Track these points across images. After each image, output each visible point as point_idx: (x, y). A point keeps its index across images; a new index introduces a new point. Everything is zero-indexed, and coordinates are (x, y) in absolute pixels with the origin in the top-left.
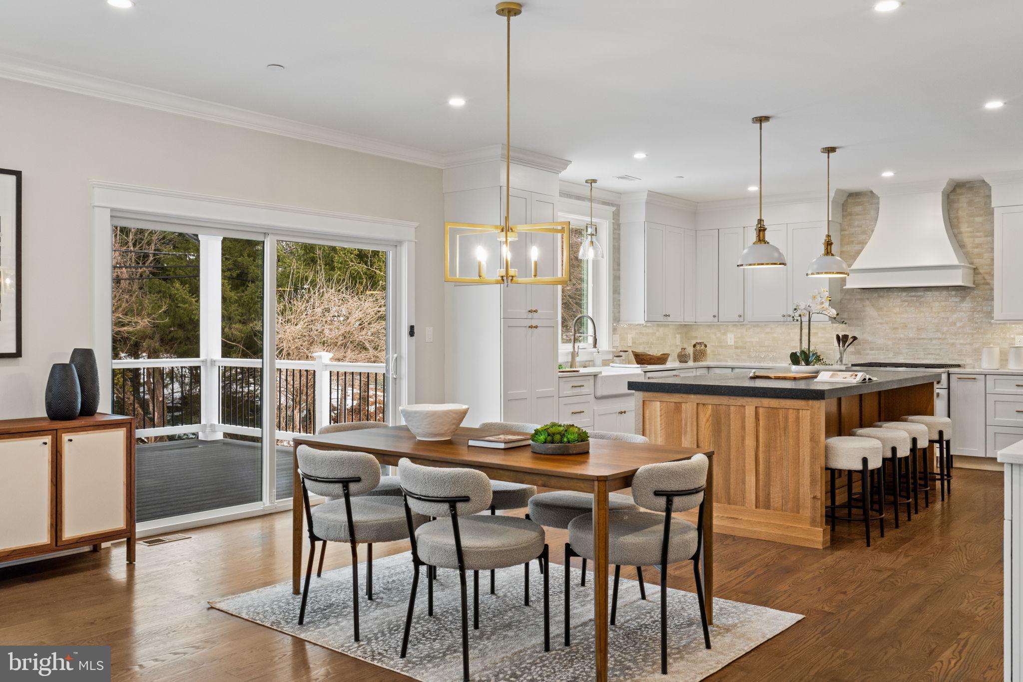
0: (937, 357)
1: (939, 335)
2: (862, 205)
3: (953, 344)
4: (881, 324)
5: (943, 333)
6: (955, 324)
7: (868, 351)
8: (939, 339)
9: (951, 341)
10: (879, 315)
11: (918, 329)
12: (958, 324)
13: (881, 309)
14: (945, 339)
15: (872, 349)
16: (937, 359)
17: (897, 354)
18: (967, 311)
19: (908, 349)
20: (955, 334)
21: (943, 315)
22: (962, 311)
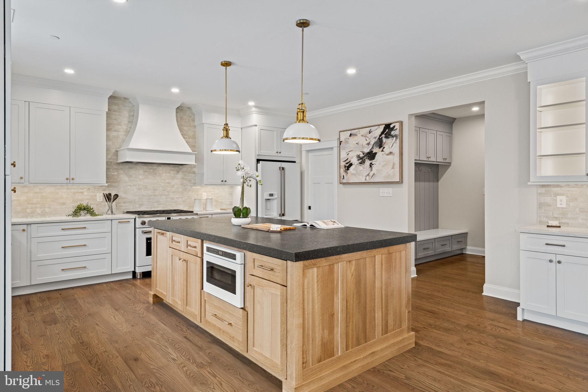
1: (166, 193)
2: (118, 105)
3: (173, 198)
4: (131, 186)
5: (168, 192)
6: (174, 186)
7: (122, 204)
9: (171, 196)
10: (129, 180)
11: (154, 190)
12: (176, 186)
13: (131, 176)
14: (169, 195)
15: (124, 203)
16: (164, 207)
17: (141, 205)
18: (180, 179)
19: (148, 201)
20: (174, 192)
21: (167, 181)
22: (177, 179)
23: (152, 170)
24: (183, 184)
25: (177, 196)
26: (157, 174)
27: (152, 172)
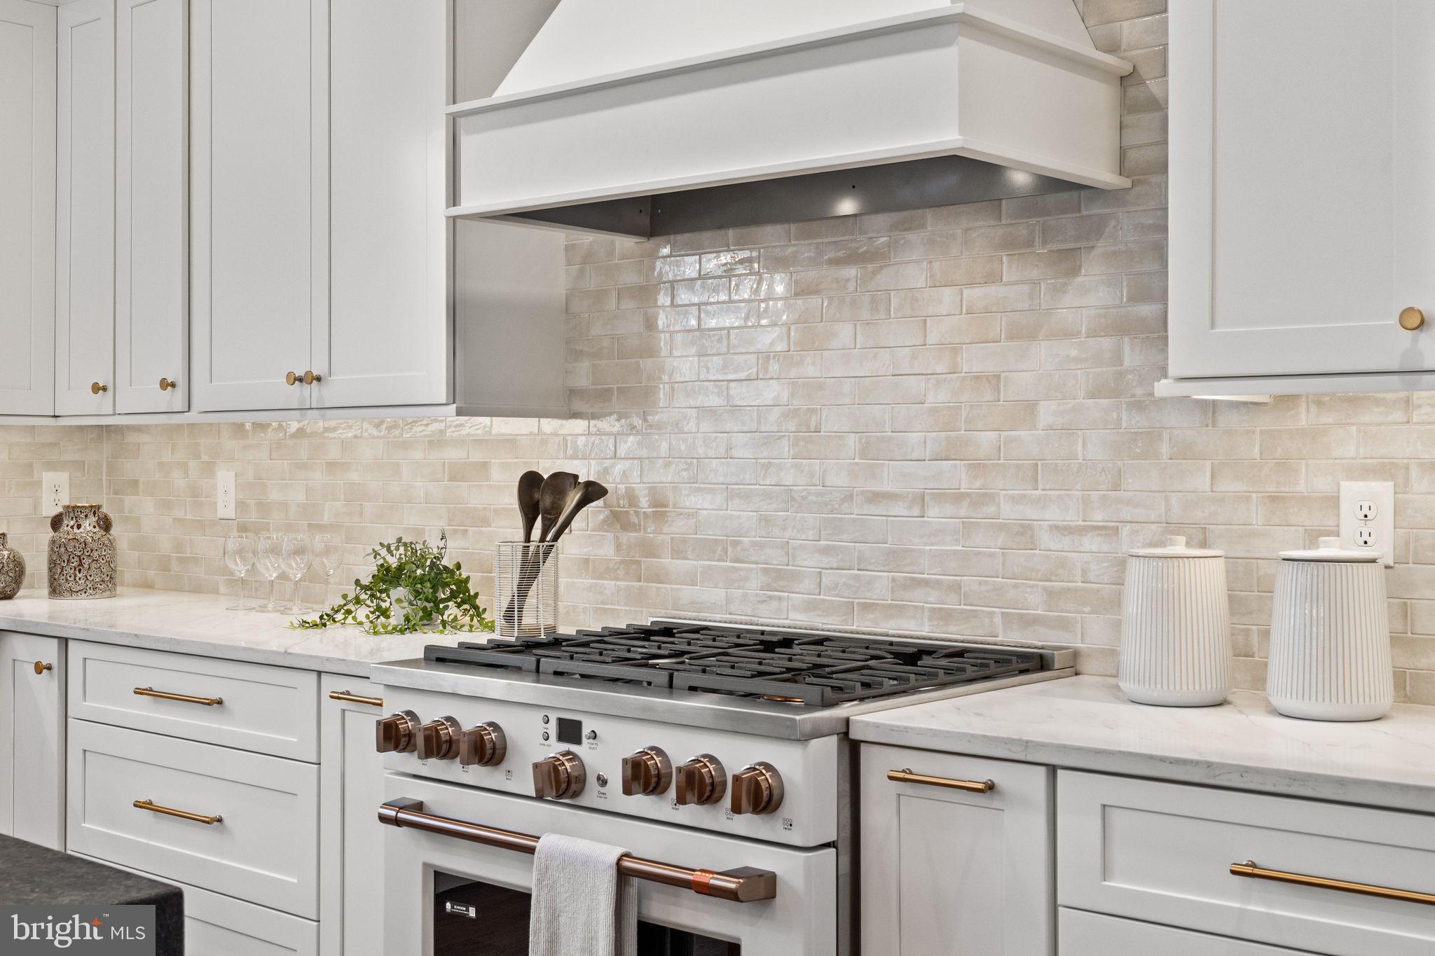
0: (951, 603)
1: (956, 475)
3: (1024, 533)
5: (977, 468)
6: (1031, 407)
7: (667, 561)
8: (958, 498)
9: (1008, 512)
12: (1047, 413)
17: (779, 579)
18: (1092, 334)
19: (826, 551)
20: (1031, 473)
21: (975, 360)
22: (1066, 334)
23: (851, 272)
24: (1115, 393)
25: (1054, 514)
26: (894, 302)
27: (851, 286)
